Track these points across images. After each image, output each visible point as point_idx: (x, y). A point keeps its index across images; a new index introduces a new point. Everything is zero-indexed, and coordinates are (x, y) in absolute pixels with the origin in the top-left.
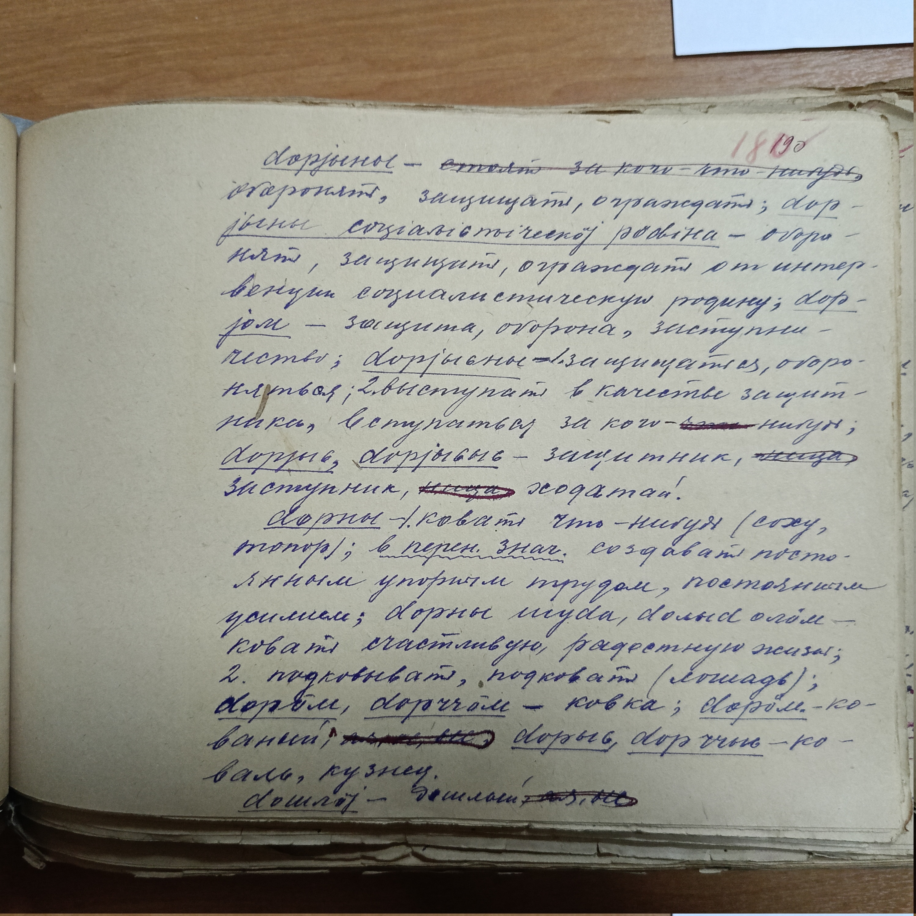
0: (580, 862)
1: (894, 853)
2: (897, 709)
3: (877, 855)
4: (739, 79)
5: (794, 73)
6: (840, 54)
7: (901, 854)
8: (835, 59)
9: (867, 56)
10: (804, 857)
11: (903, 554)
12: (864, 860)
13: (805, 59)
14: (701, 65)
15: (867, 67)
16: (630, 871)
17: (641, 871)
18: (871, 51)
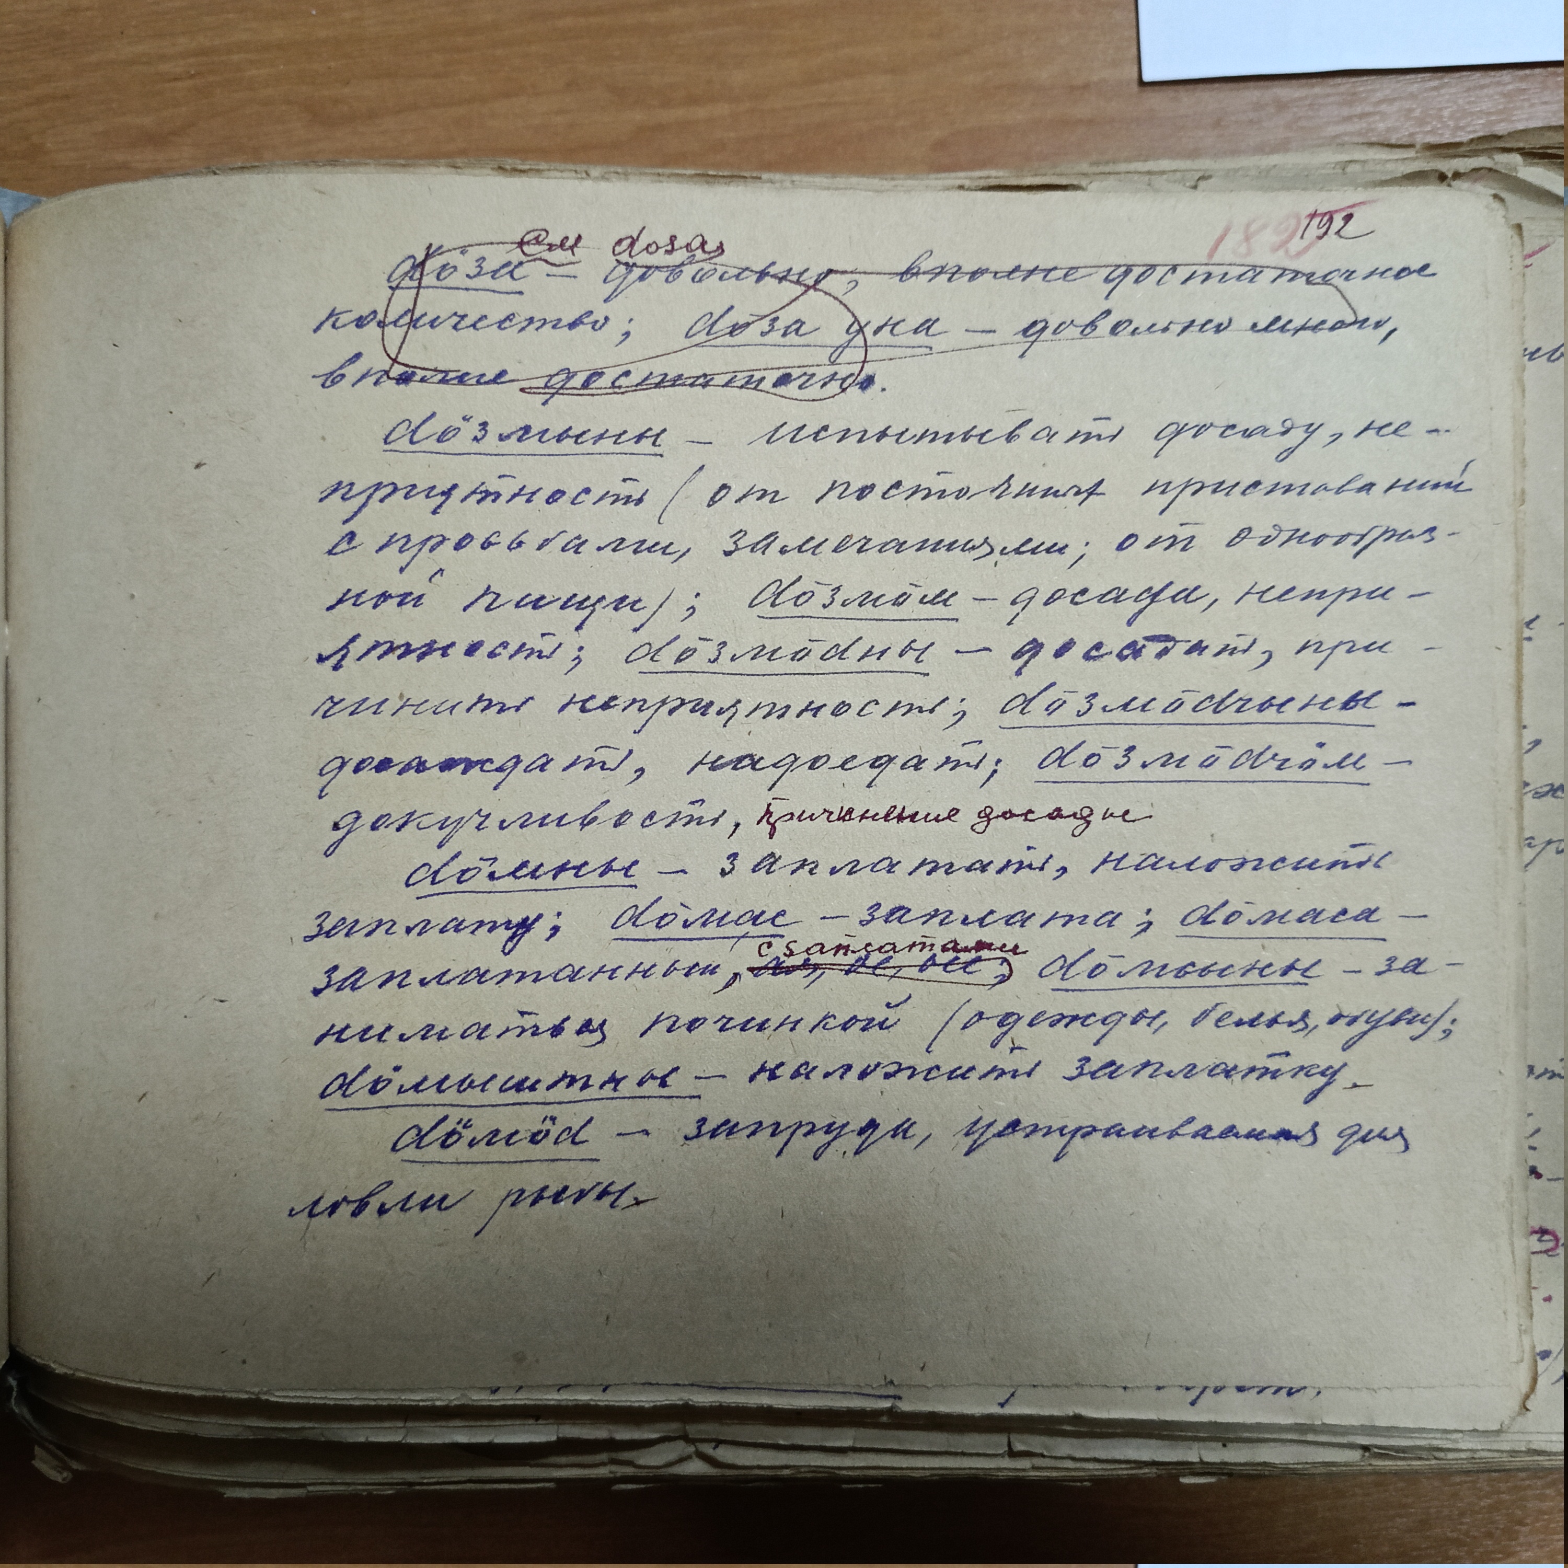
0: (979, 1466)
1: (1506, 1447)
2: (1512, 1205)
3: (1478, 1450)
4: (1251, 121)
5: (1346, 112)
6: (1423, 81)
7: (1517, 1449)
8: (1415, 88)
9: (1466, 84)
10: (1354, 1456)
11: (1525, 945)
12: (1457, 1460)
13: (1361, 89)
14: (1187, 99)
15: (1469, 103)
16: (1064, 1481)
17: (1081, 1480)
18: (1478, 74)
